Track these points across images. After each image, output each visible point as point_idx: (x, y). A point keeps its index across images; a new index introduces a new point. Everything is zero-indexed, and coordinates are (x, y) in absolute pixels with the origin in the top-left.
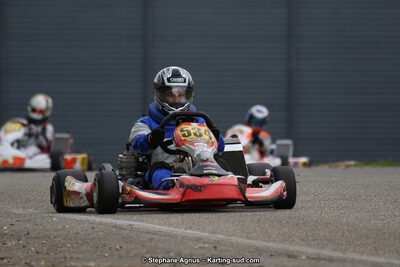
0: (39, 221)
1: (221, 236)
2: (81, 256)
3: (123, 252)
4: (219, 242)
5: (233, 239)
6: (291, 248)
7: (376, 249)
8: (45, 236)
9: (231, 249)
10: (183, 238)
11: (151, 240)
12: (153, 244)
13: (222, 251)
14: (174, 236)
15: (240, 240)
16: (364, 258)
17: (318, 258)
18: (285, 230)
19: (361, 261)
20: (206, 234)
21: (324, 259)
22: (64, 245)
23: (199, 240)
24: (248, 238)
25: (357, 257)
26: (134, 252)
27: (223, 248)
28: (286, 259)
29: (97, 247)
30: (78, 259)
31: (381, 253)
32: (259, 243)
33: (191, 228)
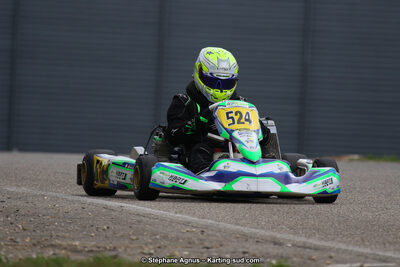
0: (30, 199)
1: (210, 221)
2: (67, 234)
3: (110, 233)
4: (207, 227)
5: (222, 225)
6: (278, 236)
7: (363, 240)
8: (34, 214)
9: (218, 234)
10: (172, 221)
11: (139, 222)
12: (141, 226)
13: (208, 235)
14: (163, 220)
15: (229, 226)
16: (350, 248)
17: (304, 247)
18: (276, 217)
19: (346, 250)
20: (196, 219)
21: (310, 248)
22: (52, 223)
23: (187, 224)
24: (238, 224)
25: (343, 246)
26: (121, 233)
27: (210, 232)
28: (272, 246)
29: (85, 227)
30: (64, 237)
31: (367, 243)
32: (246, 230)
33: (181, 212)
